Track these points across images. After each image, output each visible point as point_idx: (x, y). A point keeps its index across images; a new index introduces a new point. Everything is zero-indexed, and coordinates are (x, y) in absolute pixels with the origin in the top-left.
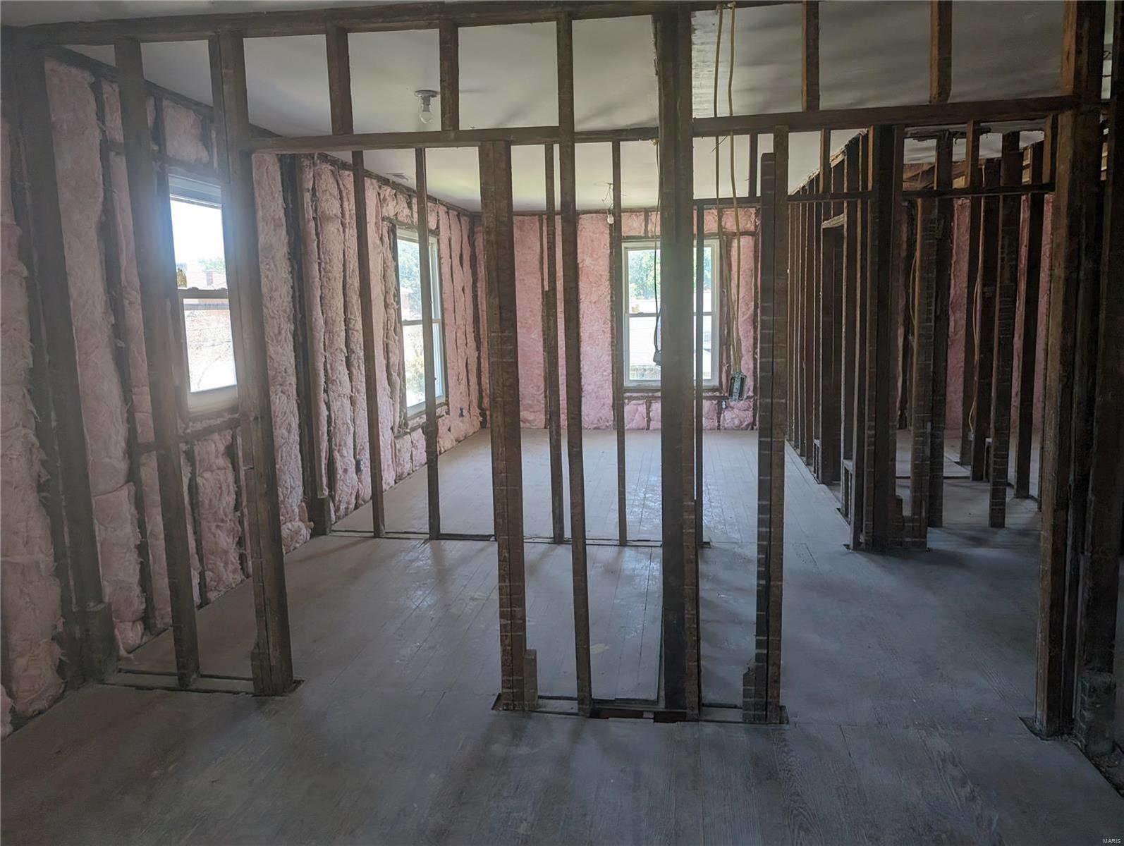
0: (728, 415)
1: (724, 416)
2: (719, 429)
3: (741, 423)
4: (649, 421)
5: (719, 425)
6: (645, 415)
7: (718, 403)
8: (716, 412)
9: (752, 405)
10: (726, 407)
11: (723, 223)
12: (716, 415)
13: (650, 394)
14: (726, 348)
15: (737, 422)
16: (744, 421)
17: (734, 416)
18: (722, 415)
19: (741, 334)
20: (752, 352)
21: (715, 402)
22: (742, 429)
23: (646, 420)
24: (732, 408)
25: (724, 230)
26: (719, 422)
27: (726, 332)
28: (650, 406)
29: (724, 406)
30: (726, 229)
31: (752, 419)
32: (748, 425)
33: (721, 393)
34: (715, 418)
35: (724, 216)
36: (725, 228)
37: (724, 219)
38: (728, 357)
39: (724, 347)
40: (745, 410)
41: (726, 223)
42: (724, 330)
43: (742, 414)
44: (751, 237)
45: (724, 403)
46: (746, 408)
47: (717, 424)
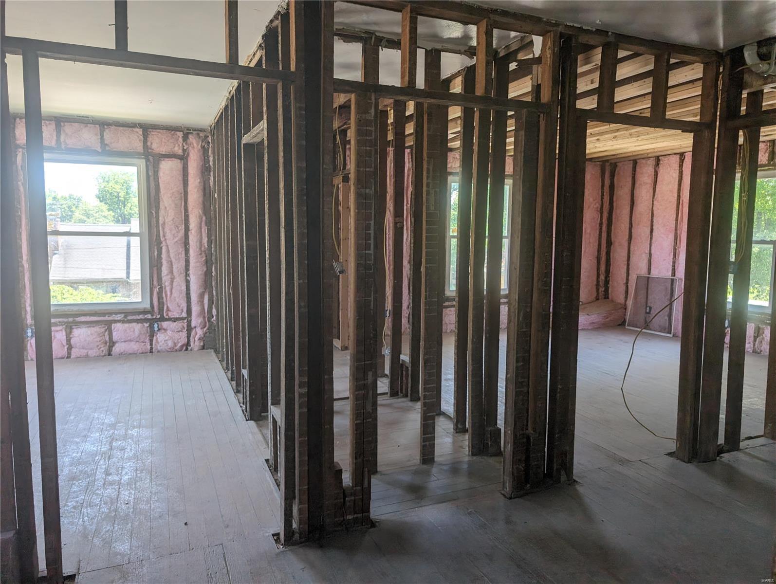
0: (160, 337)
1: (157, 339)
2: (151, 352)
3: (175, 344)
4: (70, 348)
5: (152, 348)
6: (65, 342)
7: (150, 326)
8: (148, 335)
9: (185, 326)
10: (159, 330)
11: (149, 144)
12: (148, 338)
13: (71, 320)
14: (157, 269)
15: (170, 344)
16: (178, 343)
17: (167, 338)
18: (155, 338)
19: (172, 255)
20: (185, 274)
21: (147, 325)
22: (176, 351)
23: (66, 347)
24: (165, 330)
25: (150, 151)
26: (151, 344)
27: (156, 253)
28: (71, 332)
29: (156, 329)
30: (153, 150)
31: (187, 340)
32: (182, 346)
33: (152, 315)
34: (147, 340)
35: (150, 136)
36: (151, 149)
37: (150, 139)
38: (160, 279)
39: (155, 269)
40: (179, 332)
41: (152, 143)
42: (154, 252)
43: (177, 336)
44: (179, 161)
45: (156, 325)
46: (180, 329)
47: (149, 347)
